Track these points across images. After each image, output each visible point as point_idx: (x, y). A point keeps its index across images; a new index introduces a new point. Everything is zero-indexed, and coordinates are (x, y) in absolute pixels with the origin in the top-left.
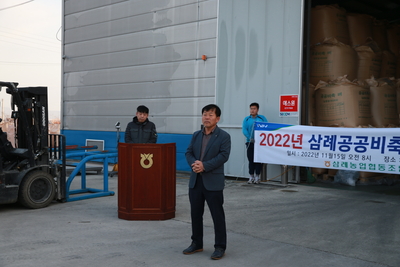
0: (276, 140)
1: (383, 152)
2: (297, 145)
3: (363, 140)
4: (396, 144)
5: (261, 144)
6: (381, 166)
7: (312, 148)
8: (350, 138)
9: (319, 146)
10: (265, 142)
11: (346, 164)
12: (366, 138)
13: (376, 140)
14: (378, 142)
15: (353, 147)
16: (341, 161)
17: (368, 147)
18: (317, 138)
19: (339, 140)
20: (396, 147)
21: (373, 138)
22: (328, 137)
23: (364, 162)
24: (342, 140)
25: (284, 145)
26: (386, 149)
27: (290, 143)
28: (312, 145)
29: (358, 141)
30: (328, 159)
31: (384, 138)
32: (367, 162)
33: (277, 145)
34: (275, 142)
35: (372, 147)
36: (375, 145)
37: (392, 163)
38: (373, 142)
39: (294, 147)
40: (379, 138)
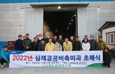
0: (21, 58)
1: (63, 61)
2: (30, 59)
3: (56, 57)
4: (67, 58)
5: (13, 60)
6: (63, 65)
7: (37, 60)
8: (51, 56)
9: (39, 59)
10: (15, 59)
11: (50, 65)
12: (57, 56)
13: (60, 57)
14: (61, 57)
15: (52, 60)
16: (48, 64)
17: (58, 59)
18: (38, 57)
19: (47, 57)
20: (67, 59)
21: (59, 56)
22: (43, 56)
23: (57, 64)
24: (48, 57)
25: (25, 60)
26: (64, 60)
27: (27, 58)
28: (37, 59)
29: (54, 57)
30: (43, 64)
31: (63, 56)
32: (58, 64)
33: (21, 60)
34: (20, 59)
35: (59, 59)
36: (60, 59)
37: (66, 64)
38: (59, 57)
39: (29, 60)
40: (61, 56)
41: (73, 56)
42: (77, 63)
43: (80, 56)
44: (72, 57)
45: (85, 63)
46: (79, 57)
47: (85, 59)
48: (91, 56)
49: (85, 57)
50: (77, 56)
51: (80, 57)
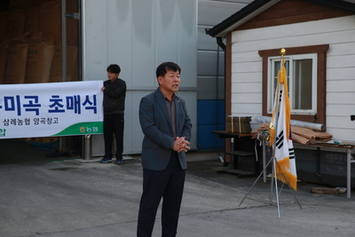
41: (12, 98)
42: (28, 121)
43: (36, 98)
44: (9, 101)
45: (53, 121)
46: (33, 100)
47: (54, 108)
48: (71, 98)
49: (51, 100)
50: (26, 97)
51: (37, 101)
